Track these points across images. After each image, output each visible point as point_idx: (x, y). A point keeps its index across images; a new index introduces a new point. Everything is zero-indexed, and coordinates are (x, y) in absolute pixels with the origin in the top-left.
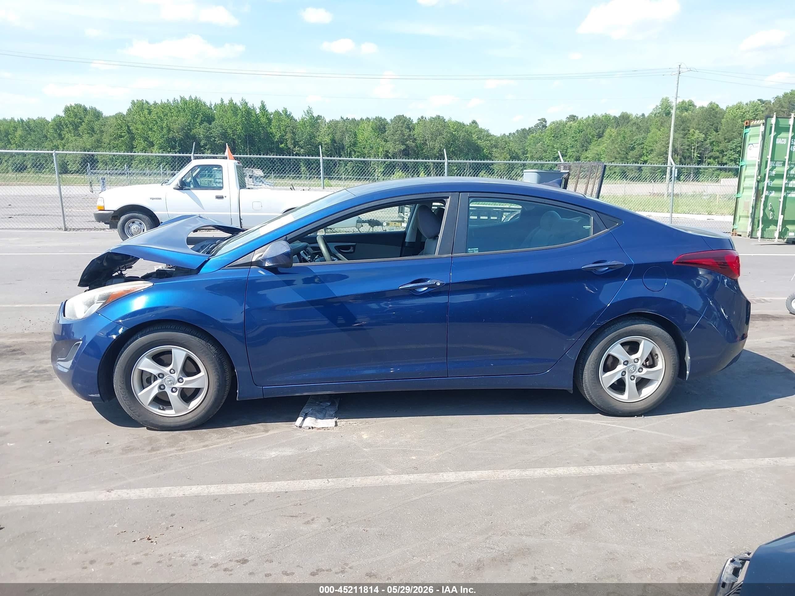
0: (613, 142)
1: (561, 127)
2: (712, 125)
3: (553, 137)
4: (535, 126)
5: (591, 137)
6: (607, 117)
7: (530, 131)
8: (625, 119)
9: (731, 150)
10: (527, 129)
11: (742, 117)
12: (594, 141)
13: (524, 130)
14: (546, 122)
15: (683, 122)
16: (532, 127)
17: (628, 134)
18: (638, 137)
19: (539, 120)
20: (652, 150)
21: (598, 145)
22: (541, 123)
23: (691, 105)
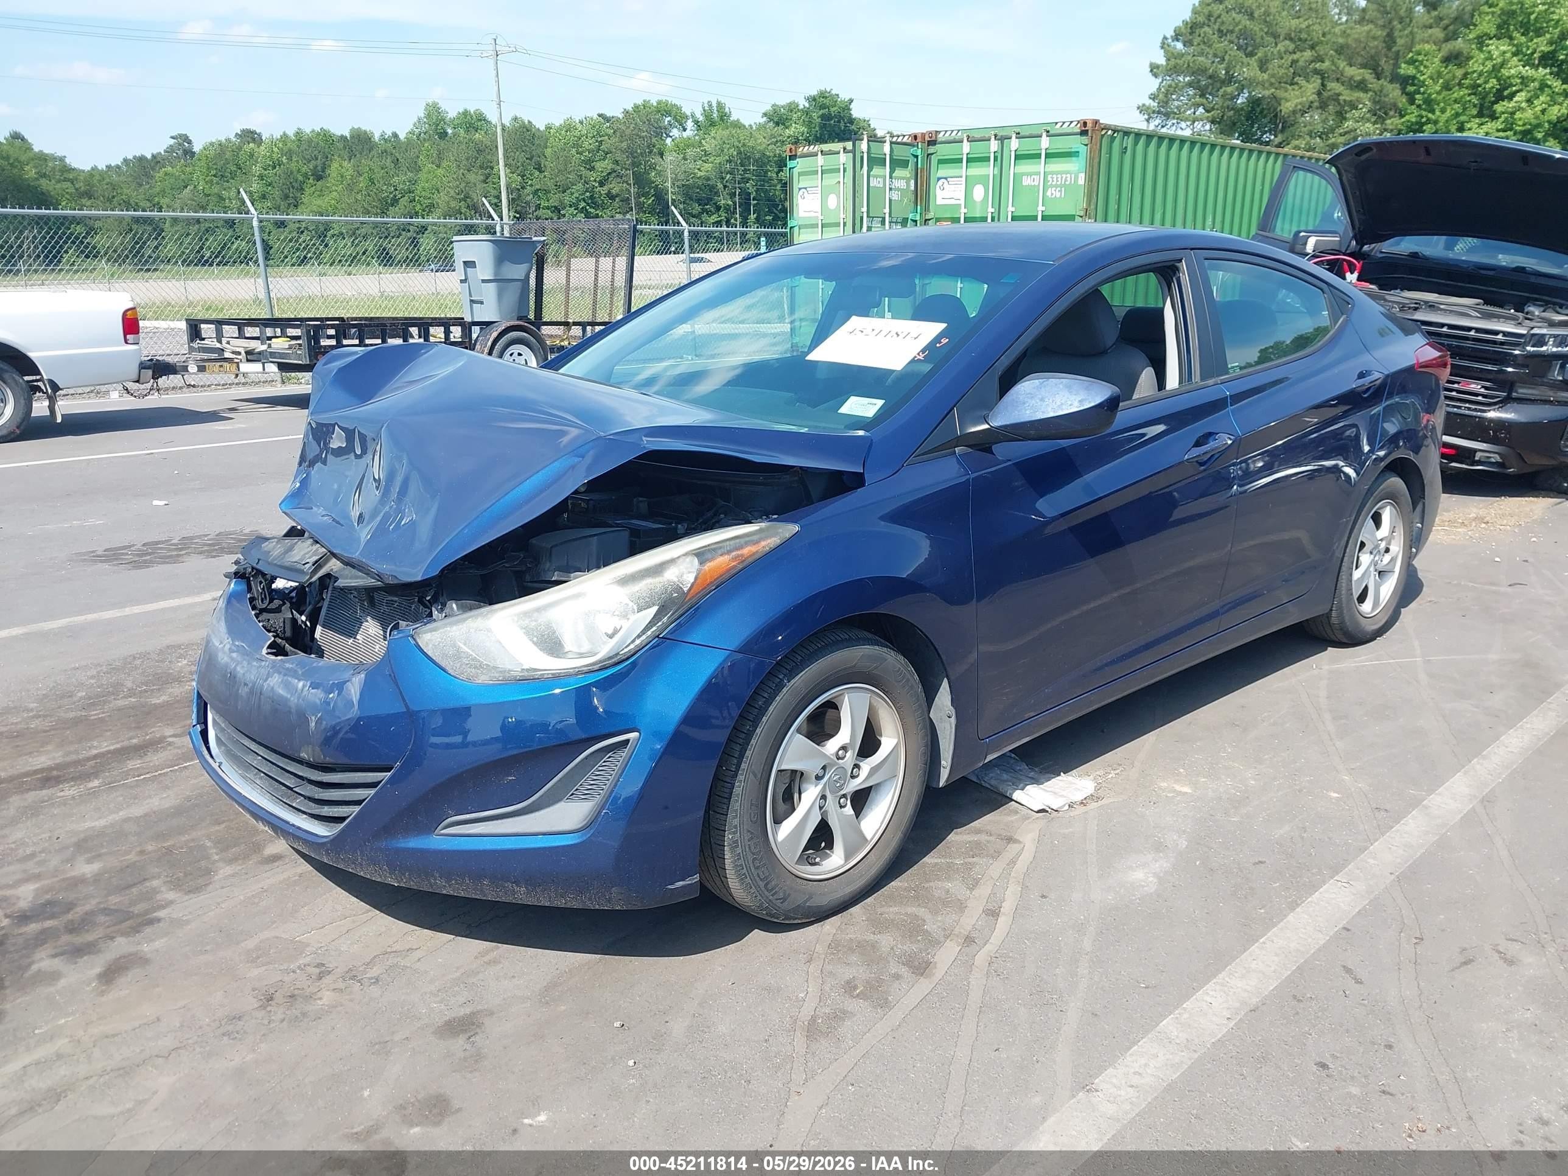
0: (350, 188)
1: (228, 155)
2: (531, 159)
3: (214, 176)
4: (165, 151)
5: (300, 178)
6: (326, 137)
7: (157, 161)
8: (360, 143)
9: (571, 206)
10: (149, 157)
11: (576, 145)
12: (309, 185)
13: (142, 159)
14: (190, 142)
15: (479, 151)
16: (160, 153)
17: (379, 174)
18: (400, 180)
19: (172, 138)
20: (432, 205)
21: (319, 196)
22: (180, 145)
23: (481, 120)
